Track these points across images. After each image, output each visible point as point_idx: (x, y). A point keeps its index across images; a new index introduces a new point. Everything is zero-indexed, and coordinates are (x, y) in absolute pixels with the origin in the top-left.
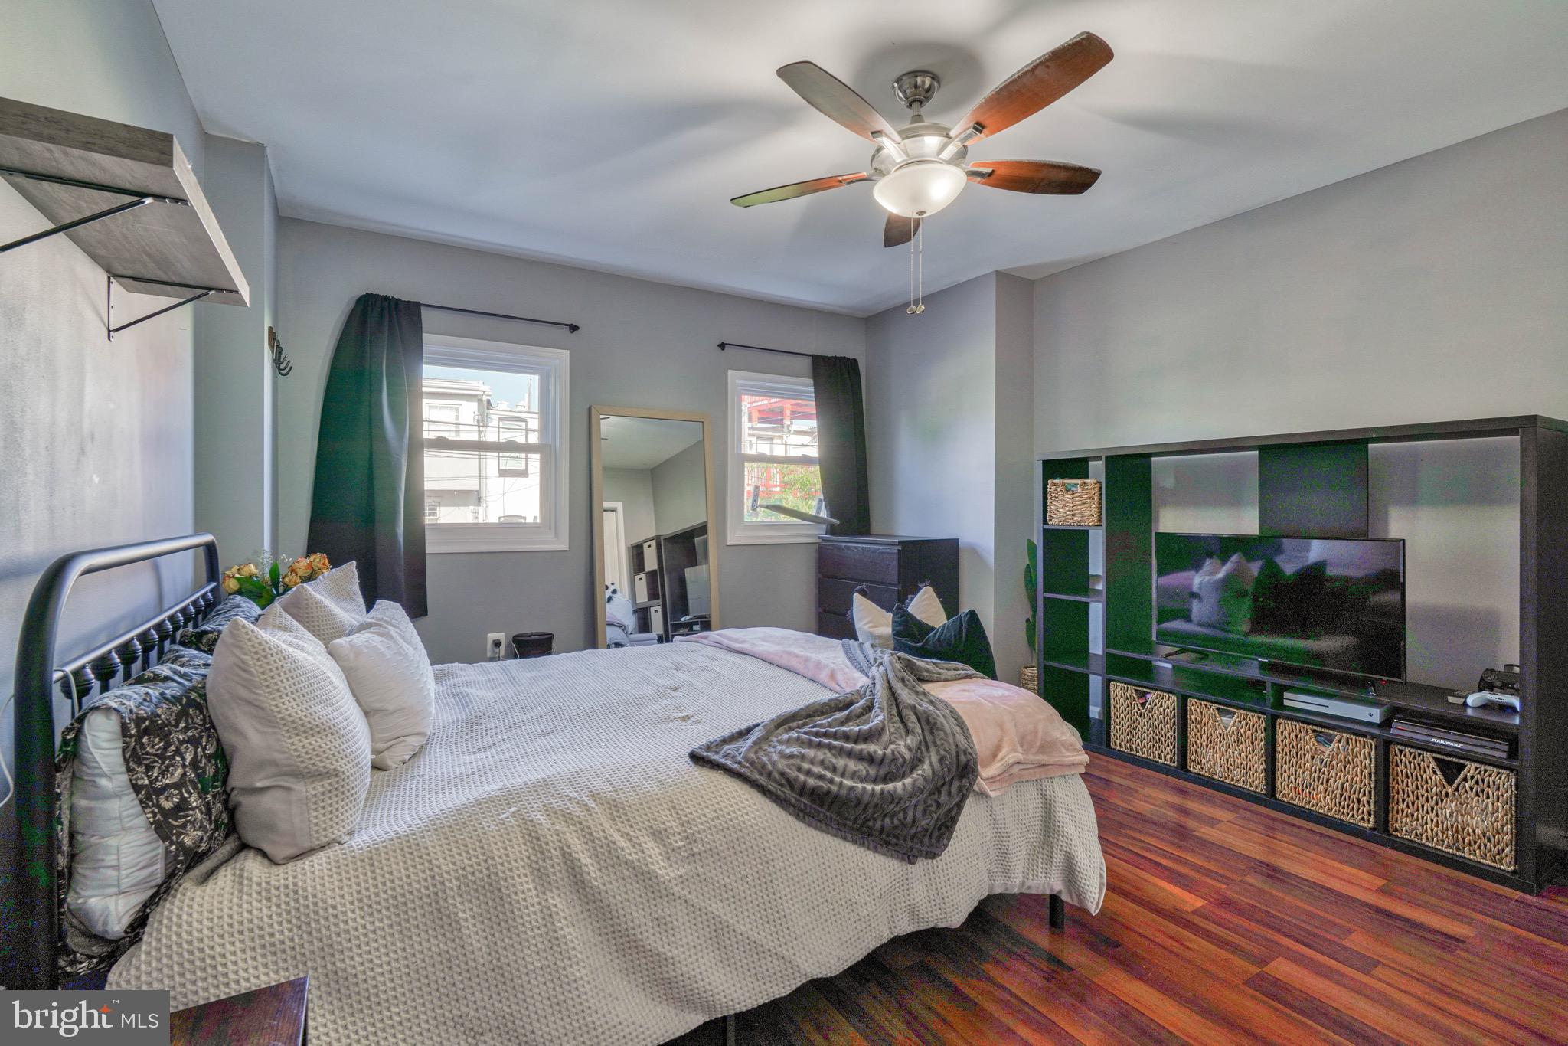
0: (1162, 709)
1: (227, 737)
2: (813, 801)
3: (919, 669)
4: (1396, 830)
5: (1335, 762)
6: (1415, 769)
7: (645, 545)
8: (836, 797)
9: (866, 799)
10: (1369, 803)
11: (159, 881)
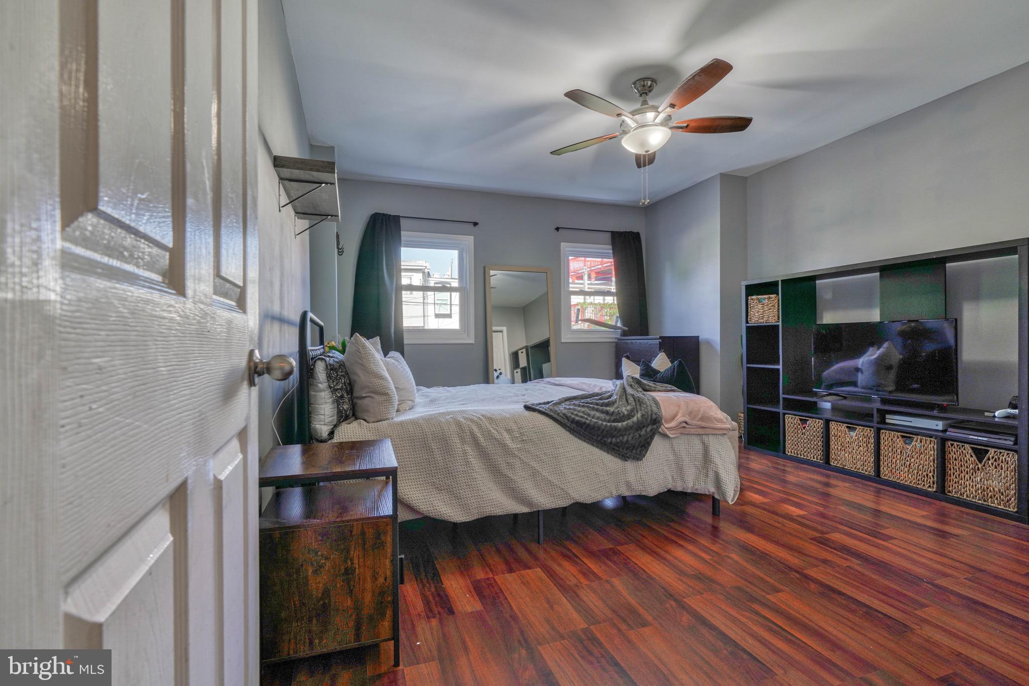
0: (815, 429)
1: (353, 377)
2: (578, 426)
3: (645, 385)
4: (949, 492)
5: (914, 454)
6: (960, 454)
7: (520, 352)
8: (588, 425)
9: (603, 427)
10: (933, 476)
11: (335, 423)
